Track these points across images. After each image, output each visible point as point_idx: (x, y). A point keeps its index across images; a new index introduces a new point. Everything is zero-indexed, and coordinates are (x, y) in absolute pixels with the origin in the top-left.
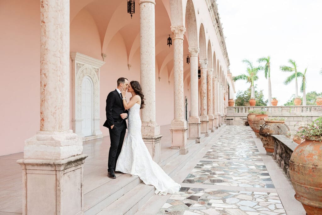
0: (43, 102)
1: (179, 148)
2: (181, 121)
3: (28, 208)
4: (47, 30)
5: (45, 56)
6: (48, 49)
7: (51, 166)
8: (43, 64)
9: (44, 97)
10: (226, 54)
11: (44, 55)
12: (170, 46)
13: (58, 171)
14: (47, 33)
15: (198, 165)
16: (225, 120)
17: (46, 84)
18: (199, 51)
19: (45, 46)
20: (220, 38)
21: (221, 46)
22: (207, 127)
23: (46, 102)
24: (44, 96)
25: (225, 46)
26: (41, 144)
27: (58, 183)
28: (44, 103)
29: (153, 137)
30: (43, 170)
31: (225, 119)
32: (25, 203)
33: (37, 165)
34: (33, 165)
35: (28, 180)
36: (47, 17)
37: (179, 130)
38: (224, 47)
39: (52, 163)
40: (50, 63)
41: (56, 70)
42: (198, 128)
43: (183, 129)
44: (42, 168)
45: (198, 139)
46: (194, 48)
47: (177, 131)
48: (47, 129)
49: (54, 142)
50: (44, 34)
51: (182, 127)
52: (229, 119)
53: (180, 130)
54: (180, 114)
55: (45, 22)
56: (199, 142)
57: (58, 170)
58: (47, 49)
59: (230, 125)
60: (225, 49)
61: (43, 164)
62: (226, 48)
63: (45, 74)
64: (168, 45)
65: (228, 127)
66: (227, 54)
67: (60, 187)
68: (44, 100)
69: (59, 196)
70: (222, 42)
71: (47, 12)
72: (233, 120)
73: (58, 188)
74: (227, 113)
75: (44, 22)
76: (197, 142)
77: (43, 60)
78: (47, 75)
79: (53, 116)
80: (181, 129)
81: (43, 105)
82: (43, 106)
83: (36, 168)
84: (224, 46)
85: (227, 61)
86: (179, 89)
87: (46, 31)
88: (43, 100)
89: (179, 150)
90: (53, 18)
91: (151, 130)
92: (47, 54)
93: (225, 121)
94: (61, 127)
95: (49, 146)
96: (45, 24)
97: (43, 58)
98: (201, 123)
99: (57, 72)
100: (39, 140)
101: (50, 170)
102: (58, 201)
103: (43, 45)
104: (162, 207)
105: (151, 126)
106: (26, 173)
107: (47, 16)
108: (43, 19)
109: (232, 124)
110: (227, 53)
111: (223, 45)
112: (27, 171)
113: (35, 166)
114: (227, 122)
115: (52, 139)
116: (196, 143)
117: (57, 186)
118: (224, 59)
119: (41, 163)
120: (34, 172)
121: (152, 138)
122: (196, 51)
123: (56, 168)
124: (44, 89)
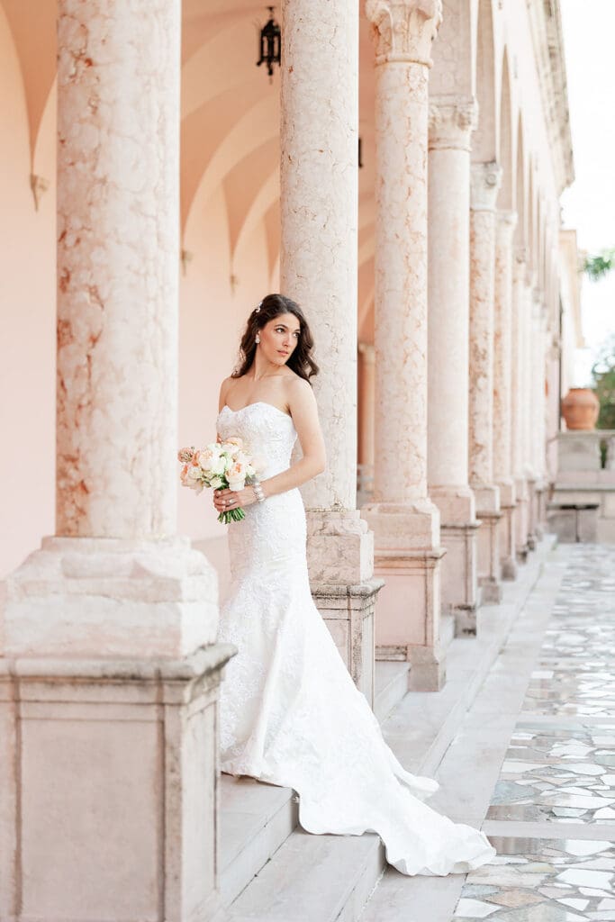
0: (85, 410)
1: (402, 657)
2: (415, 511)
3: (26, 870)
4: (102, 96)
5: (93, 210)
6: (109, 180)
7: (139, 685)
8: (83, 244)
9: (89, 390)
10: (562, 119)
11: (90, 204)
12: (271, 73)
13: (172, 705)
14: (103, 109)
15: (514, 742)
16: (551, 513)
17: (100, 332)
18: (475, 119)
19: (94, 168)
20: (543, 28)
21: (542, 74)
22: (492, 551)
23: (97, 413)
24: (90, 384)
25: (564, 73)
26: (88, 594)
27: (169, 759)
28: (90, 414)
29: (354, 589)
30: (96, 703)
31: (548, 508)
32: (14, 845)
33: (75, 680)
34: (53, 684)
35: (24, 747)
36: (104, 41)
37: (402, 558)
38: (554, 78)
39: (148, 670)
40: (118, 242)
41: (143, 271)
42: (467, 553)
43: (429, 553)
44: (94, 694)
45: (464, 613)
46: (450, 100)
47: (396, 563)
48: (105, 528)
49: (149, 582)
50: (87, 113)
51: (418, 542)
52: (574, 507)
53: (412, 559)
54: (407, 474)
55: (96, 59)
56: (472, 632)
57: (171, 701)
58: (103, 181)
59: (578, 540)
60: (559, 90)
61: (105, 677)
62: (565, 85)
63: (94, 291)
64: (264, 65)
65: (571, 552)
66: (567, 121)
67: (179, 774)
68: (89, 403)
69: (178, 813)
70: (550, 48)
71: (106, 18)
72: (598, 512)
73: (170, 777)
74: (560, 470)
75: (89, 62)
76: (460, 628)
77: (83, 228)
78: (104, 294)
79: (131, 472)
80: (416, 554)
81: (82, 421)
82: (83, 428)
83: (66, 693)
84: (559, 72)
85: (565, 157)
86: (406, 338)
87: (98, 100)
88: (84, 402)
89: (407, 666)
90: (131, 43)
91: (340, 554)
92: (106, 201)
93: (551, 520)
94: (160, 521)
95: (125, 601)
96: (96, 70)
97: (86, 217)
98: (479, 522)
99: (146, 280)
100: (75, 576)
101: (132, 704)
102: (168, 833)
103: (84, 162)
104: (457, 914)
105: (340, 531)
106: (18, 719)
107: (103, 38)
108: (86, 47)
109: (592, 538)
110: (567, 114)
111: (553, 69)
112: (22, 706)
113: (62, 684)
114: (560, 525)
115: (139, 572)
116: (456, 636)
117: (168, 769)
118: (551, 147)
119: (97, 673)
120: (57, 711)
121: (348, 594)
122: (461, 116)
123: (160, 694)
124: (89, 357)
